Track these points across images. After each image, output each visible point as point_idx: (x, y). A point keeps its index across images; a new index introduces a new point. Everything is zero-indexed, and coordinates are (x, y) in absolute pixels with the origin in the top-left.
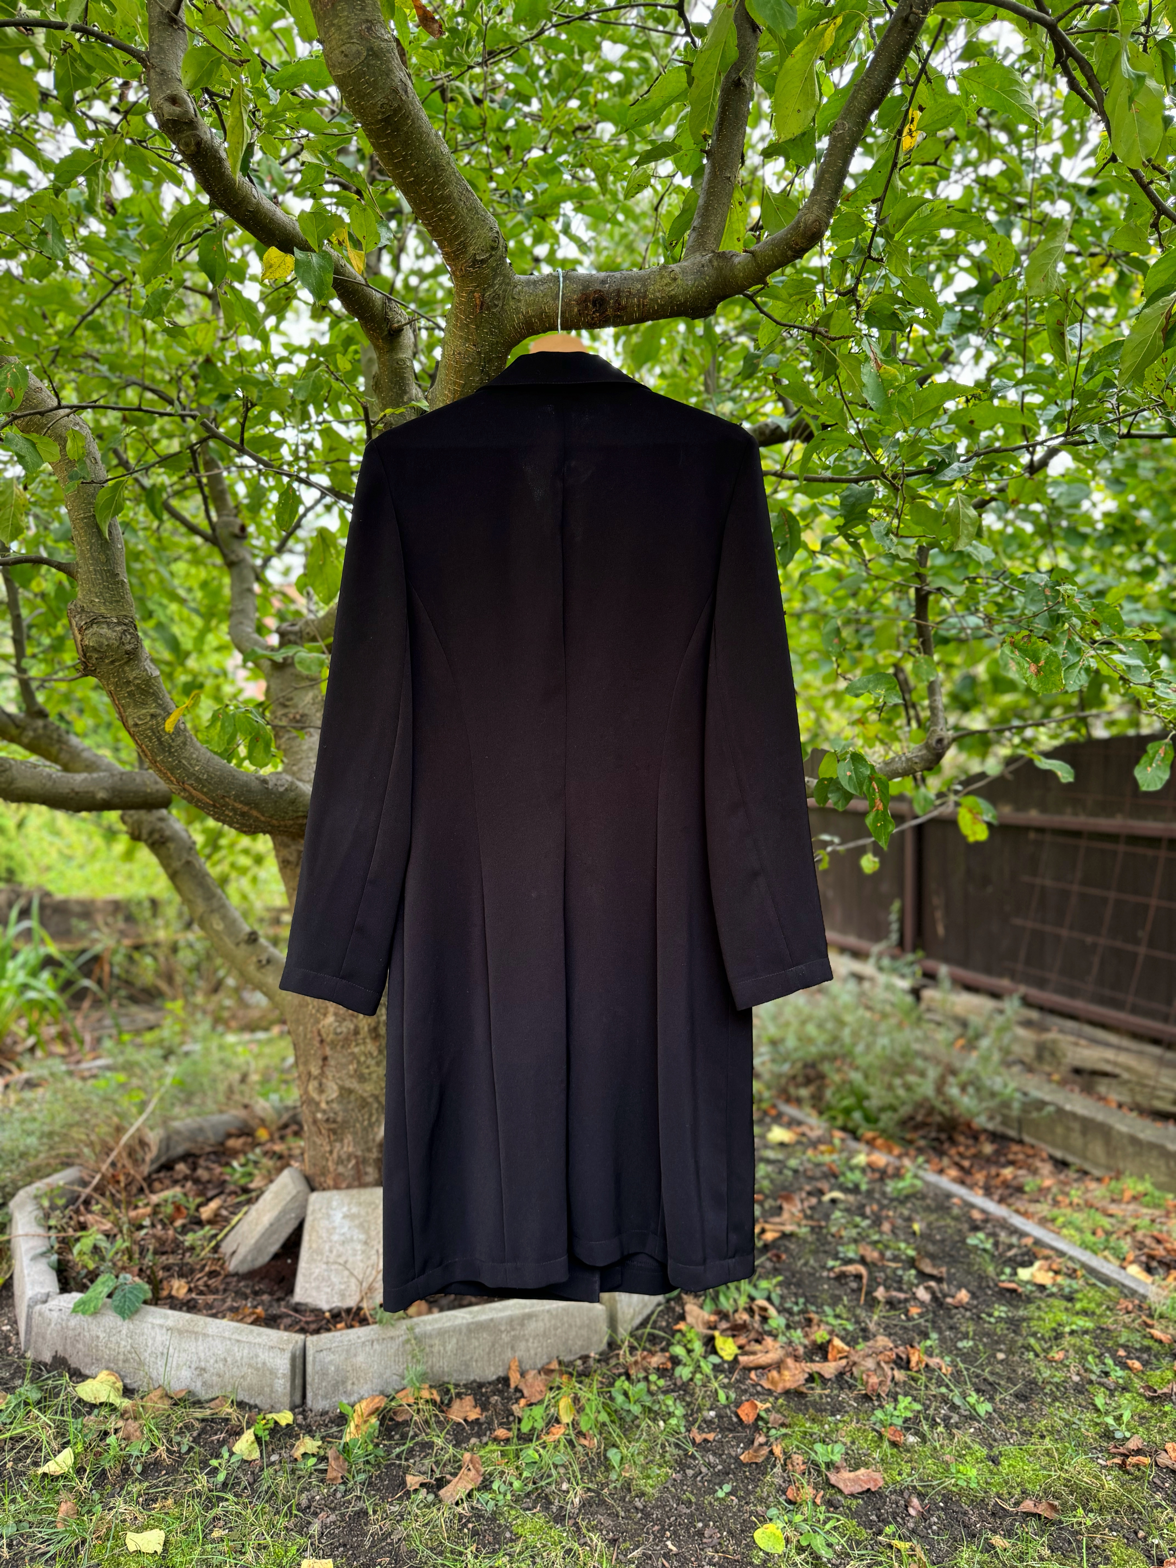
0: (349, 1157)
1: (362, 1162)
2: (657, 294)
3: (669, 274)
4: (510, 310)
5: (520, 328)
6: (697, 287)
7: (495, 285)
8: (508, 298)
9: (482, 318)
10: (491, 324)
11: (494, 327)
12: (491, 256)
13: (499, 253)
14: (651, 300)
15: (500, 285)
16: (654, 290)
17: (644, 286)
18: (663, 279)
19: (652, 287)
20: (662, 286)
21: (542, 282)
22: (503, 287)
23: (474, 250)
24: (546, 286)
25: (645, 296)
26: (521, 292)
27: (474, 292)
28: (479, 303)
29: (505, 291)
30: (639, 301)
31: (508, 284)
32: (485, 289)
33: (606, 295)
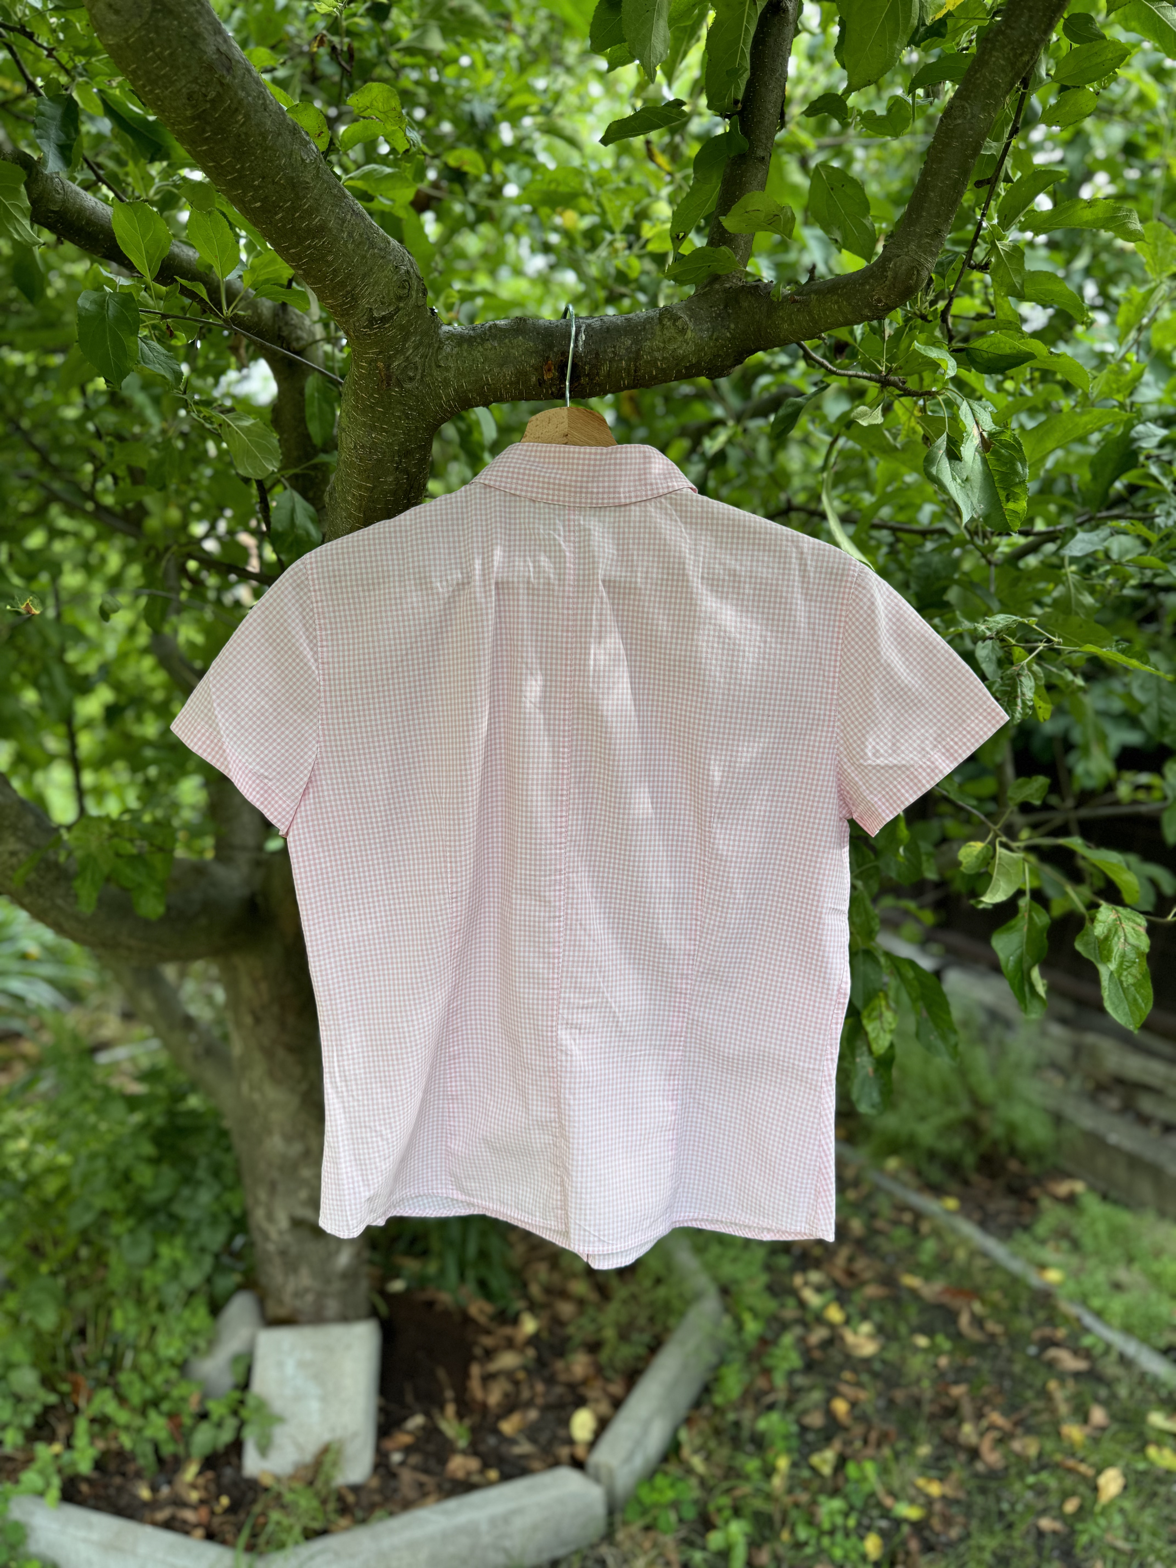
0: (306, 1290)
1: (321, 1296)
2: (657, 354)
3: (674, 324)
4: (433, 383)
5: (450, 406)
6: (716, 340)
7: (408, 349)
8: (430, 366)
9: (390, 397)
10: (405, 405)
11: (411, 409)
12: (398, 309)
13: (412, 302)
14: (647, 362)
15: (416, 348)
16: (651, 348)
17: (636, 342)
18: (665, 332)
19: (648, 343)
20: (664, 342)
21: (482, 339)
22: (421, 350)
23: (368, 303)
24: (488, 345)
25: (638, 357)
26: (450, 355)
27: (376, 361)
28: (384, 376)
29: (424, 357)
30: (628, 364)
31: (429, 345)
32: (390, 357)
33: (579, 358)
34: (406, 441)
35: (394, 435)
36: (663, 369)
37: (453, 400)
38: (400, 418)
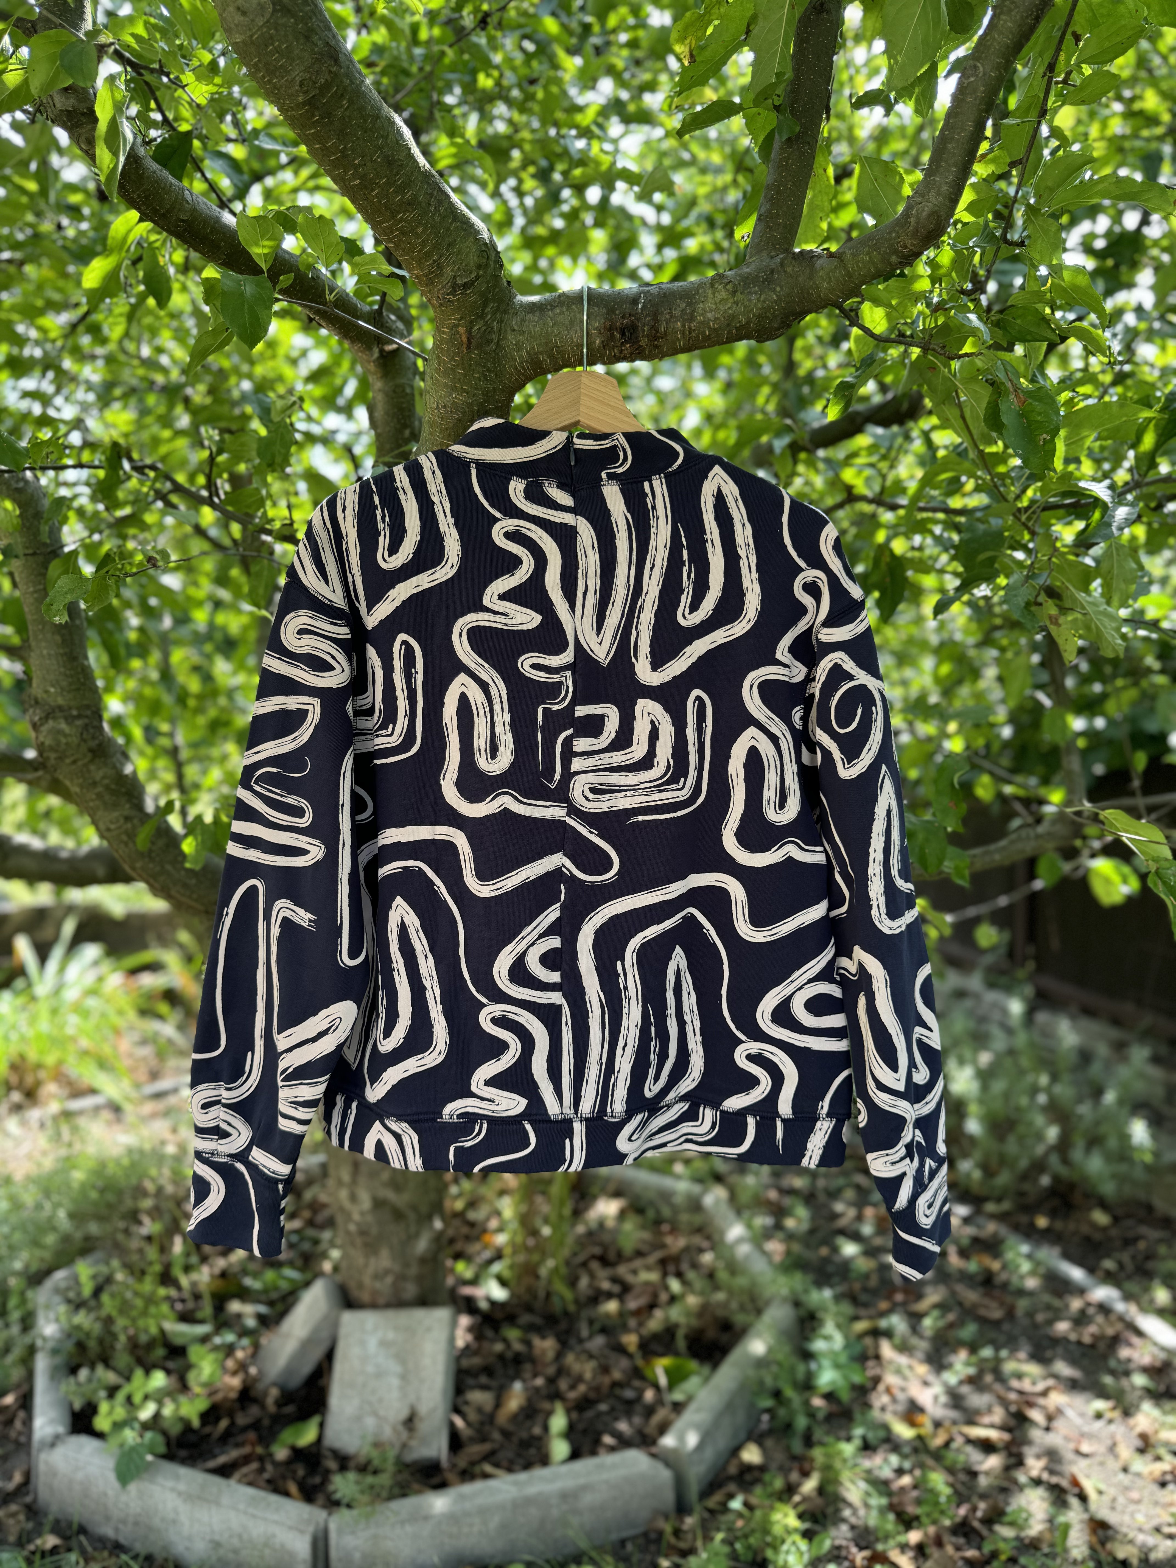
0: (387, 1272)
1: (400, 1278)
2: (709, 315)
4: (509, 346)
5: (523, 368)
6: (764, 302)
7: (487, 314)
8: (506, 331)
9: (471, 359)
10: (484, 367)
11: (489, 370)
12: (478, 277)
13: (490, 271)
14: (701, 323)
15: (494, 314)
16: (704, 310)
17: (689, 304)
18: (717, 295)
19: (701, 306)
20: (716, 304)
21: (552, 306)
22: (498, 315)
23: (452, 270)
24: (557, 311)
25: (692, 318)
26: (523, 320)
27: (457, 326)
28: (465, 340)
29: (501, 321)
30: (683, 326)
31: (505, 312)
32: (471, 322)
33: (639, 320)
34: (485, 401)
35: (474, 395)
36: (715, 330)
37: (526, 362)
38: (479, 380)
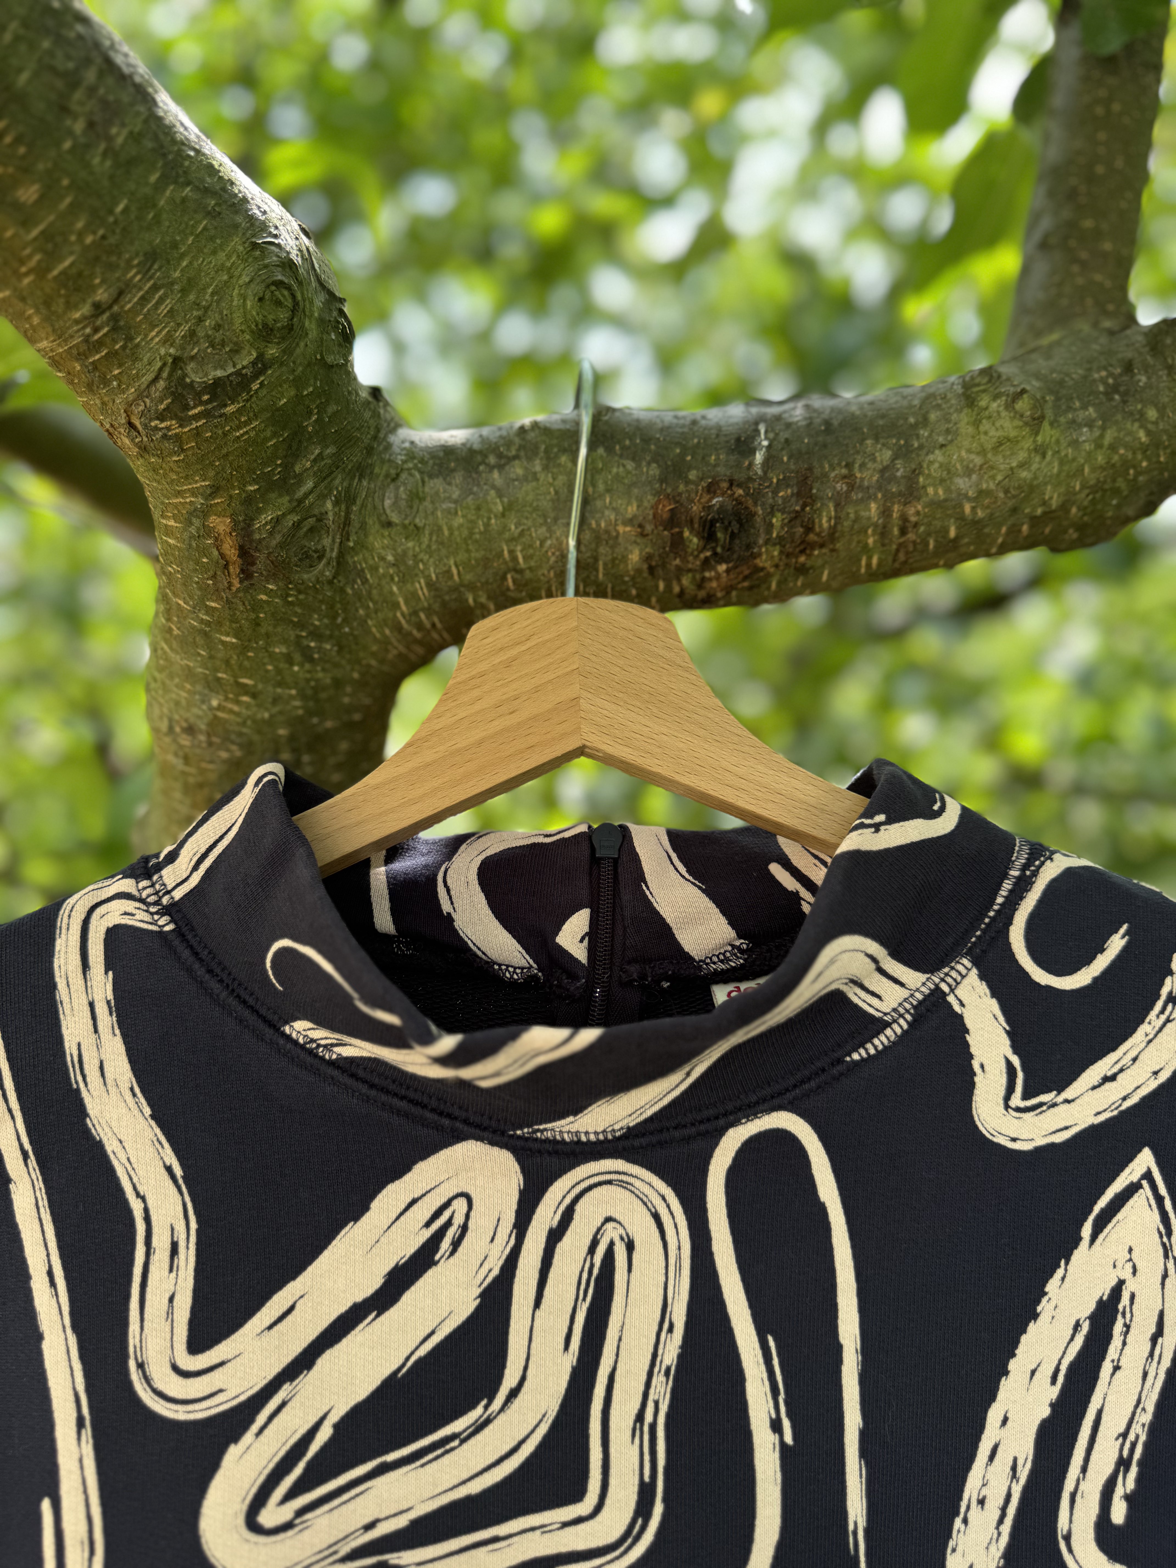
2: (962, 483)
3: (1010, 406)
4: (374, 569)
5: (420, 626)
6: (1113, 448)
7: (300, 479)
8: (363, 526)
9: (256, 606)
10: (301, 625)
11: (316, 634)
12: (261, 365)
13: (304, 349)
14: (937, 504)
15: (324, 477)
16: (947, 467)
17: (903, 453)
18: (985, 425)
19: (938, 456)
20: (983, 452)
21: (500, 456)
22: (339, 482)
23: (168, 340)
24: (517, 469)
25: (912, 492)
26: (416, 497)
27: (204, 513)
28: (232, 553)
29: (347, 499)
30: (886, 512)
31: (362, 471)
32: (249, 500)
33: (757, 496)
34: (310, 713)
35: (276, 700)
36: (976, 523)
37: (429, 611)
38: (289, 659)
